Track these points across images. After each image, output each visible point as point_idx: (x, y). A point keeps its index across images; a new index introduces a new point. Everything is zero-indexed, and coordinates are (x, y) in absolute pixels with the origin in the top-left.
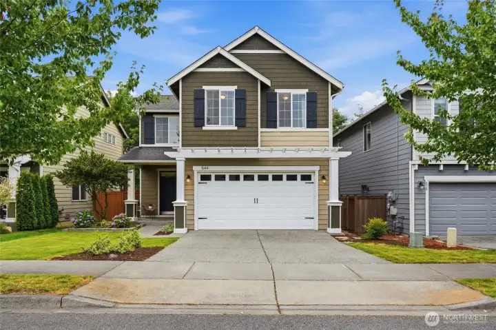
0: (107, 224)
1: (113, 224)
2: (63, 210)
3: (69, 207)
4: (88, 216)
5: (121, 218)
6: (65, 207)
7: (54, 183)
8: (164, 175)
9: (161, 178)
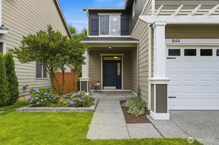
0: (65, 102)
1: (72, 102)
2: (27, 86)
3: (33, 83)
4: (46, 94)
5: (80, 96)
6: (29, 84)
7: (15, 62)
8: (105, 59)
9: (104, 61)
